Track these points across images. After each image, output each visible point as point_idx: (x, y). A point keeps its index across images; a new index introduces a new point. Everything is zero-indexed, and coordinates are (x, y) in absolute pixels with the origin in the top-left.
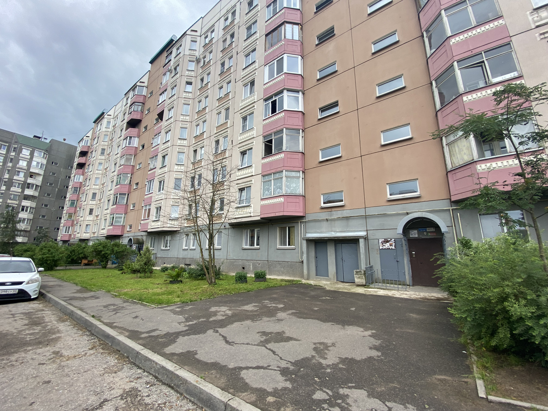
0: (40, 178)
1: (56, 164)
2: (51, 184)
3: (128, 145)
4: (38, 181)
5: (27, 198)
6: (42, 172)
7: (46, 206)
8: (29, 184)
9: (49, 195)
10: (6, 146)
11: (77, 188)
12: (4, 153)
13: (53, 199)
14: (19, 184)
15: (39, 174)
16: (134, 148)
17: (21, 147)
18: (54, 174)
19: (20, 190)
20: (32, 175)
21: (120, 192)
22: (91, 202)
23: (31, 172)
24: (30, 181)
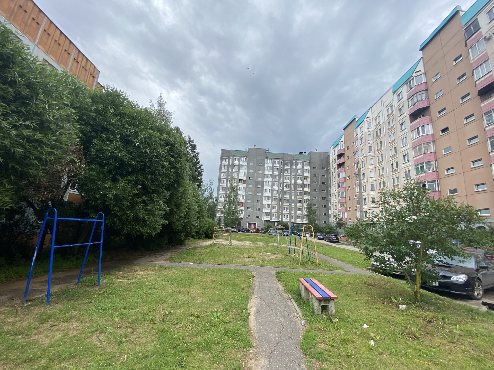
0: (309, 180)
1: (315, 168)
2: (315, 182)
3: (422, 134)
4: (308, 182)
5: (305, 193)
6: (309, 176)
7: (315, 198)
8: (305, 184)
9: (315, 190)
10: (289, 163)
11: (343, 182)
12: (290, 167)
13: (318, 193)
14: (300, 185)
15: (308, 177)
16: (431, 135)
17: (297, 161)
18: (315, 175)
19: (301, 189)
20: (305, 178)
21: (428, 180)
22: (371, 192)
23: (305, 177)
24: (305, 182)
